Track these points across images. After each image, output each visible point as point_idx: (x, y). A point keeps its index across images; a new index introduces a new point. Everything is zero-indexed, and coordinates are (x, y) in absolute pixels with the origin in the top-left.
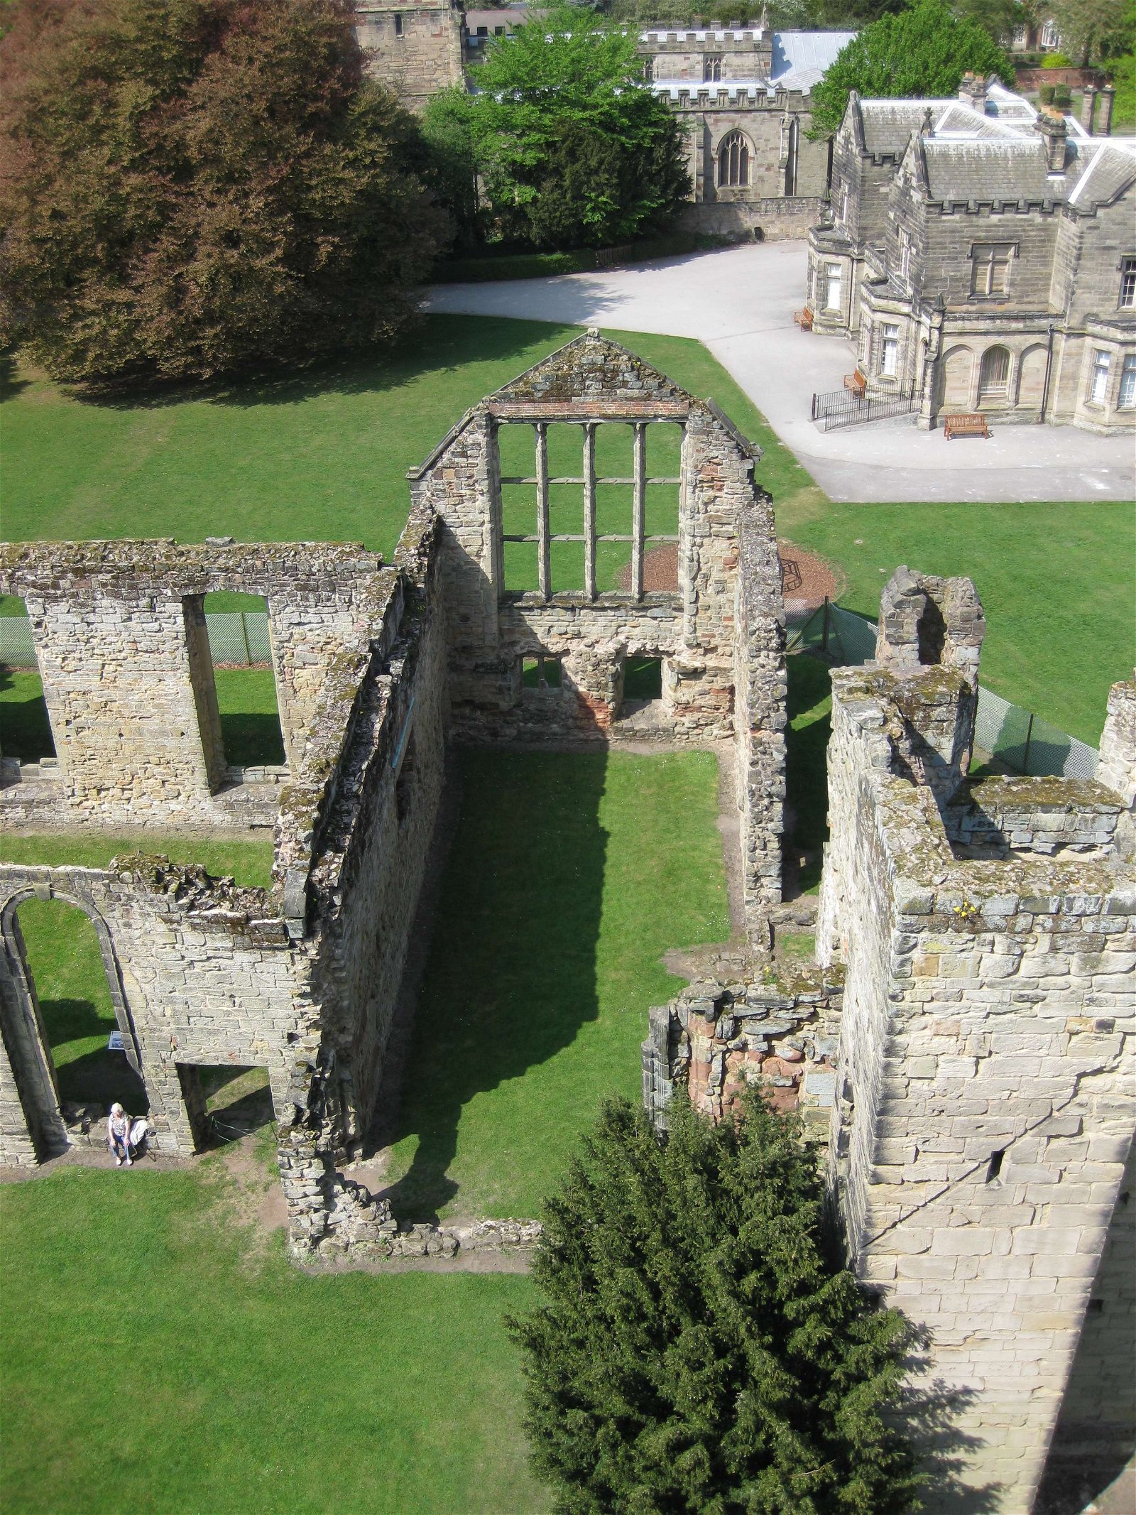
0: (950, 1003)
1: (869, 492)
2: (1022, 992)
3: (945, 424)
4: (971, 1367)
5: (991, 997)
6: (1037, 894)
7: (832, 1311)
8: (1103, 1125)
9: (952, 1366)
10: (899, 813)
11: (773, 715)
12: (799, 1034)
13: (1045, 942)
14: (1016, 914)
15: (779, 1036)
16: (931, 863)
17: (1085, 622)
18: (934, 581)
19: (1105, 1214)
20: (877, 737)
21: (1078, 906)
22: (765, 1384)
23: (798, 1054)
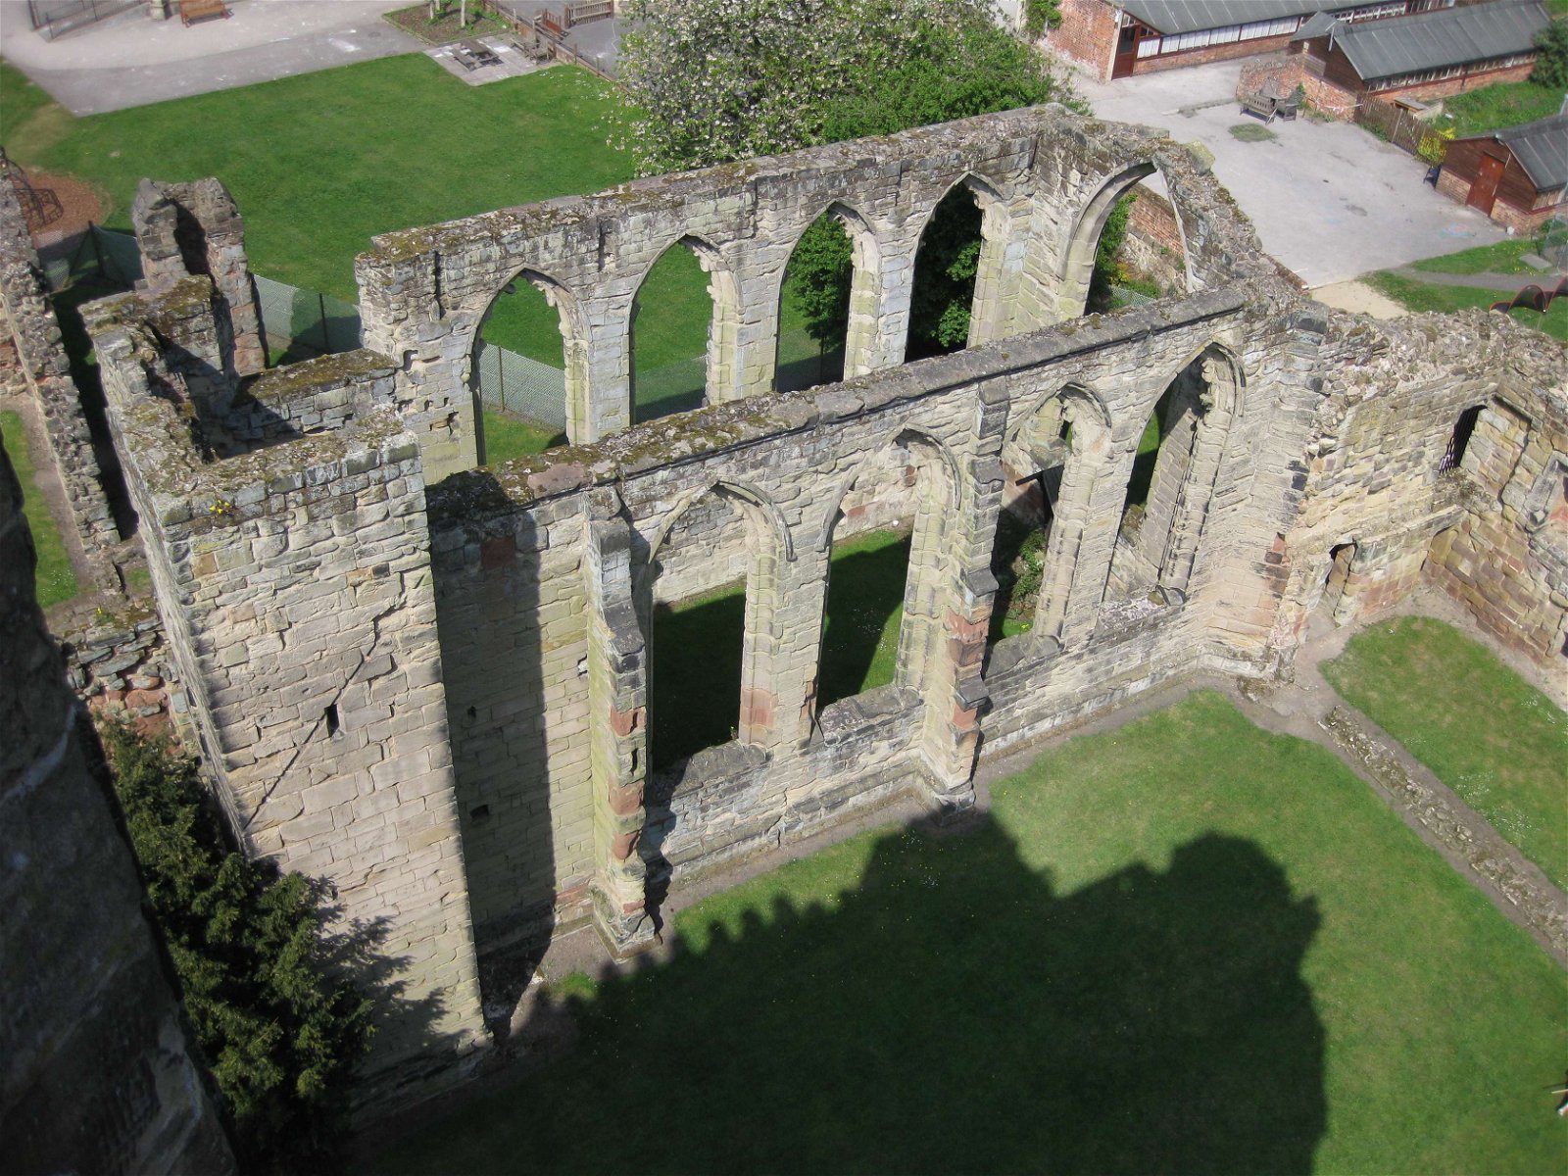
0: (237, 592)
1: (115, 99)
2: (298, 563)
3: (179, 10)
4: (380, 899)
5: (272, 575)
6: (280, 475)
7: (235, 893)
8: (412, 656)
9: (364, 904)
10: (144, 436)
11: (53, 359)
12: (150, 661)
13: (302, 516)
14: (268, 497)
15: (132, 669)
16: (181, 473)
17: (359, 190)
18: (181, 189)
19: (442, 730)
20: (129, 365)
21: (320, 475)
22: (195, 978)
23: (156, 680)
